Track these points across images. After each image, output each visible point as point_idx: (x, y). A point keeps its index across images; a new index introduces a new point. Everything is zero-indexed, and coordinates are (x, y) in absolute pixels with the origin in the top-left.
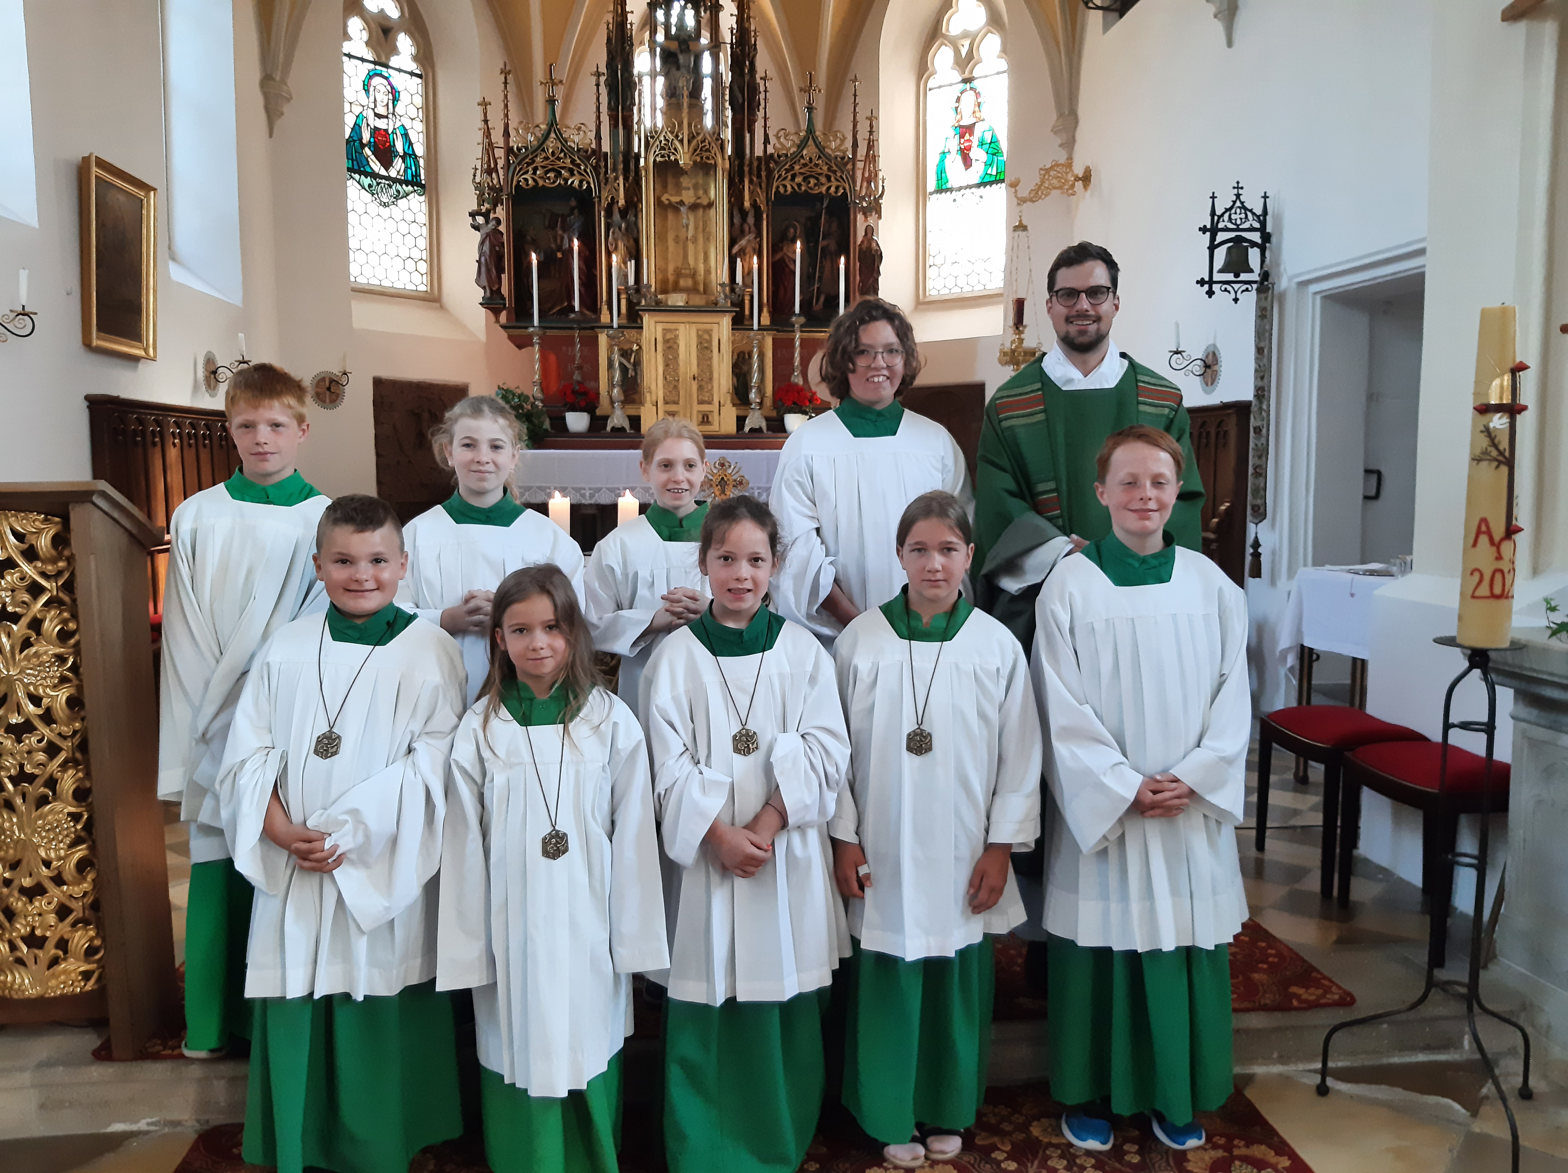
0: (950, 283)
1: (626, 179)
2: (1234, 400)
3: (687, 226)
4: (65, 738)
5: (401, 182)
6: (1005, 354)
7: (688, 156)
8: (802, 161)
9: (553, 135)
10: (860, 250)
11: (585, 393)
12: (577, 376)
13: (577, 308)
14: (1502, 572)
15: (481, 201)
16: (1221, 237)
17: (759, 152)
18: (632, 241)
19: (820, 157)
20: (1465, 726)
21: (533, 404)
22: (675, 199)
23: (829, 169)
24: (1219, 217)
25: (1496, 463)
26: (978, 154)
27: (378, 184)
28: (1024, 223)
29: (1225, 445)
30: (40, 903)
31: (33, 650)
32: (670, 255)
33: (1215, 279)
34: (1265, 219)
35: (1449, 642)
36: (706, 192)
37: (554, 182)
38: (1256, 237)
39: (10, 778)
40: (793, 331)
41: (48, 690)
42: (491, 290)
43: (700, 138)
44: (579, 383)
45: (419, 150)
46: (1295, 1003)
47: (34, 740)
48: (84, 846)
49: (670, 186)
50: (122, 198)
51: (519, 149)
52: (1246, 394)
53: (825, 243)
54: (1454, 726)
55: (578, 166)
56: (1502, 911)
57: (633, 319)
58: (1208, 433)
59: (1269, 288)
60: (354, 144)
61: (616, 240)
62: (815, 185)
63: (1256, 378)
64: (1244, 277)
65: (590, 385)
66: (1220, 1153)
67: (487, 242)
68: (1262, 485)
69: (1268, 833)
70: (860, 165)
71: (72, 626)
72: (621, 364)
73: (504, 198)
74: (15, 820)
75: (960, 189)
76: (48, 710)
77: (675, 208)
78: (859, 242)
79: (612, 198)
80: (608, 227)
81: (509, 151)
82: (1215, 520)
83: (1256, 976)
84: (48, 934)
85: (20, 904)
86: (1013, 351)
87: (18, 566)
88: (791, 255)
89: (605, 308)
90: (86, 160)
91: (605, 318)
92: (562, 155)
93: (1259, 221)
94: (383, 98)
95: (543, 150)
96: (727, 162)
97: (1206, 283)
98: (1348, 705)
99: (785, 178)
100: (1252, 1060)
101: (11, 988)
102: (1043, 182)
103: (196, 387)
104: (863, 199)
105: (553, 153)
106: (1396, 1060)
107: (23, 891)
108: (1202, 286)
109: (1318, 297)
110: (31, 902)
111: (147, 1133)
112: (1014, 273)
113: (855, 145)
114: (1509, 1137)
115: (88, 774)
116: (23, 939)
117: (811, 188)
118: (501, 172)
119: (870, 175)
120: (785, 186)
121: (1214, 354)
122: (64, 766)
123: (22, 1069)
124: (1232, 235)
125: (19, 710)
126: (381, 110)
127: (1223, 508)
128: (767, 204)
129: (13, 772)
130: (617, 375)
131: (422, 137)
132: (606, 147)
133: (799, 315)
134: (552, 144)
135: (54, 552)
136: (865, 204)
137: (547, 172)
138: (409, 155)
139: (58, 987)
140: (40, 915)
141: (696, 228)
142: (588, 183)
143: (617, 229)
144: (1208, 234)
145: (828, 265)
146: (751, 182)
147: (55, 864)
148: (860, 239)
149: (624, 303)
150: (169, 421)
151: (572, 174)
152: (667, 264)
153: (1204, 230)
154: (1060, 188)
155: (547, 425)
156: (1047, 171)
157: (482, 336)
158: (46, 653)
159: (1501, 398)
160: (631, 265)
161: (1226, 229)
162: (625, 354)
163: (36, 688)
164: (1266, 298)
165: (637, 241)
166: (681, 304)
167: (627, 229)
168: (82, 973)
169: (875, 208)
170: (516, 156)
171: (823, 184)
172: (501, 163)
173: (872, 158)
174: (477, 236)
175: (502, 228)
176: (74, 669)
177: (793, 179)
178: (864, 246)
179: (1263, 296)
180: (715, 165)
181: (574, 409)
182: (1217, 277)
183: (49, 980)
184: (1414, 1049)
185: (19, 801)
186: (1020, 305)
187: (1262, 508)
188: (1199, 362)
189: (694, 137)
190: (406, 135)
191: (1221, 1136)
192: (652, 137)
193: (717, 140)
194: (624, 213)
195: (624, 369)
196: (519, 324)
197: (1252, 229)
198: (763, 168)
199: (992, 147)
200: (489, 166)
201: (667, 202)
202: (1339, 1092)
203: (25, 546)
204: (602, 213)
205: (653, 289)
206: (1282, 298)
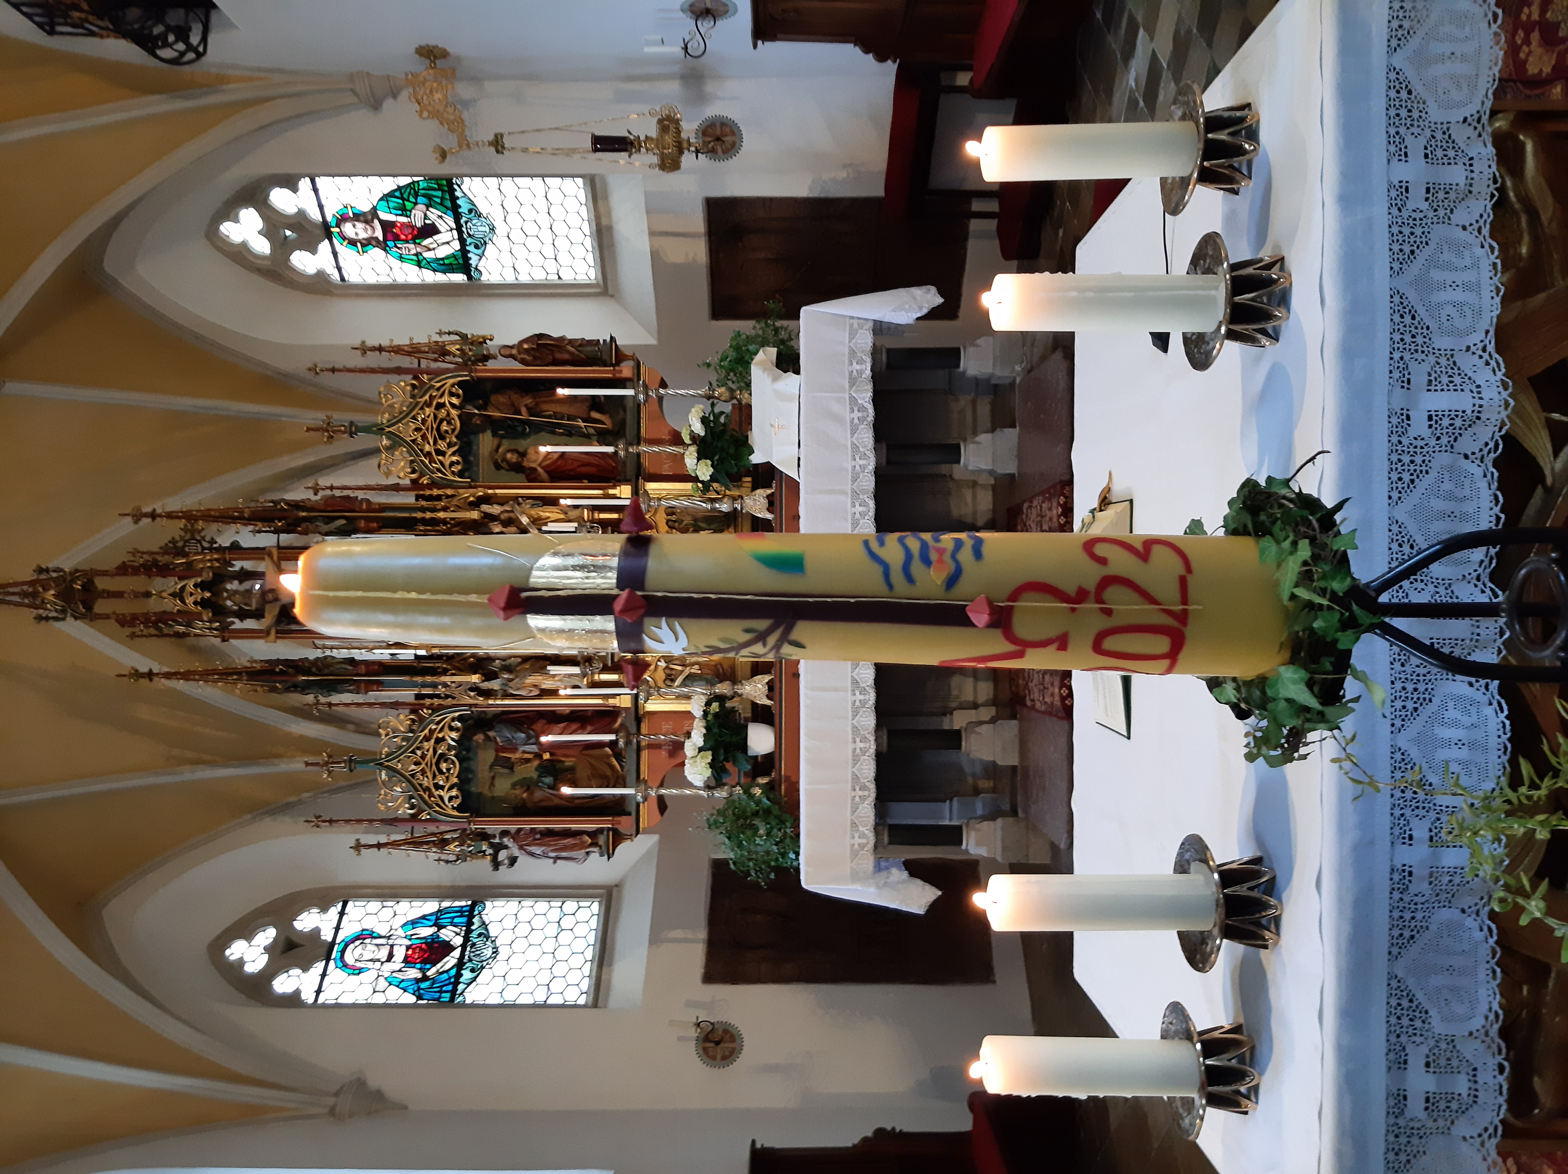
5: (469, 932)
6: (666, 166)
8: (420, 439)
9: (394, 764)
10: (532, 364)
15: (480, 855)
17: (409, 499)
19: (414, 418)
23: (429, 405)
26: (418, 216)
27: (470, 960)
28: (491, 138)
37: (453, 763)
42: (591, 845)
45: (431, 906)
51: (412, 807)
53: (524, 410)
55: (432, 732)
60: (422, 990)
61: (524, 687)
62: (449, 424)
67: (530, 849)
73: (473, 827)
75: (462, 240)
78: (520, 366)
79: (471, 689)
80: (506, 695)
81: (415, 819)
86: (662, 153)
91: (625, 704)
92: (418, 752)
94: (369, 951)
95: (413, 776)
99: (442, 464)
102: (438, 114)
105: (417, 764)
113: (397, 371)
117: (453, 430)
120: (452, 464)
126: (383, 953)
128: (475, 488)
131: (416, 904)
132: (407, 697)
134: (405, 766)
137: (441, 772)
138: (438, 922)
142: (453, 720)
143: (511, 684)
146: (445, 509)
148: (515, 365)
149: (605, 677)
151: (443, 739)
154: (445, 89)
156: (423, 109)
167: (510, 672)
170: (421, 811)
171: (448, 414)
172: (430, 829)
174: (523, 860)
175: (512, 829)
177: (443, 454)
178: (526, 359)
186: (601, 143)
190: (414, 923)
195: (690, 680)
196: (634, 814)
198: (428, 492)
199: (408, 197)
200: (435, 844)
204: (491, 702)
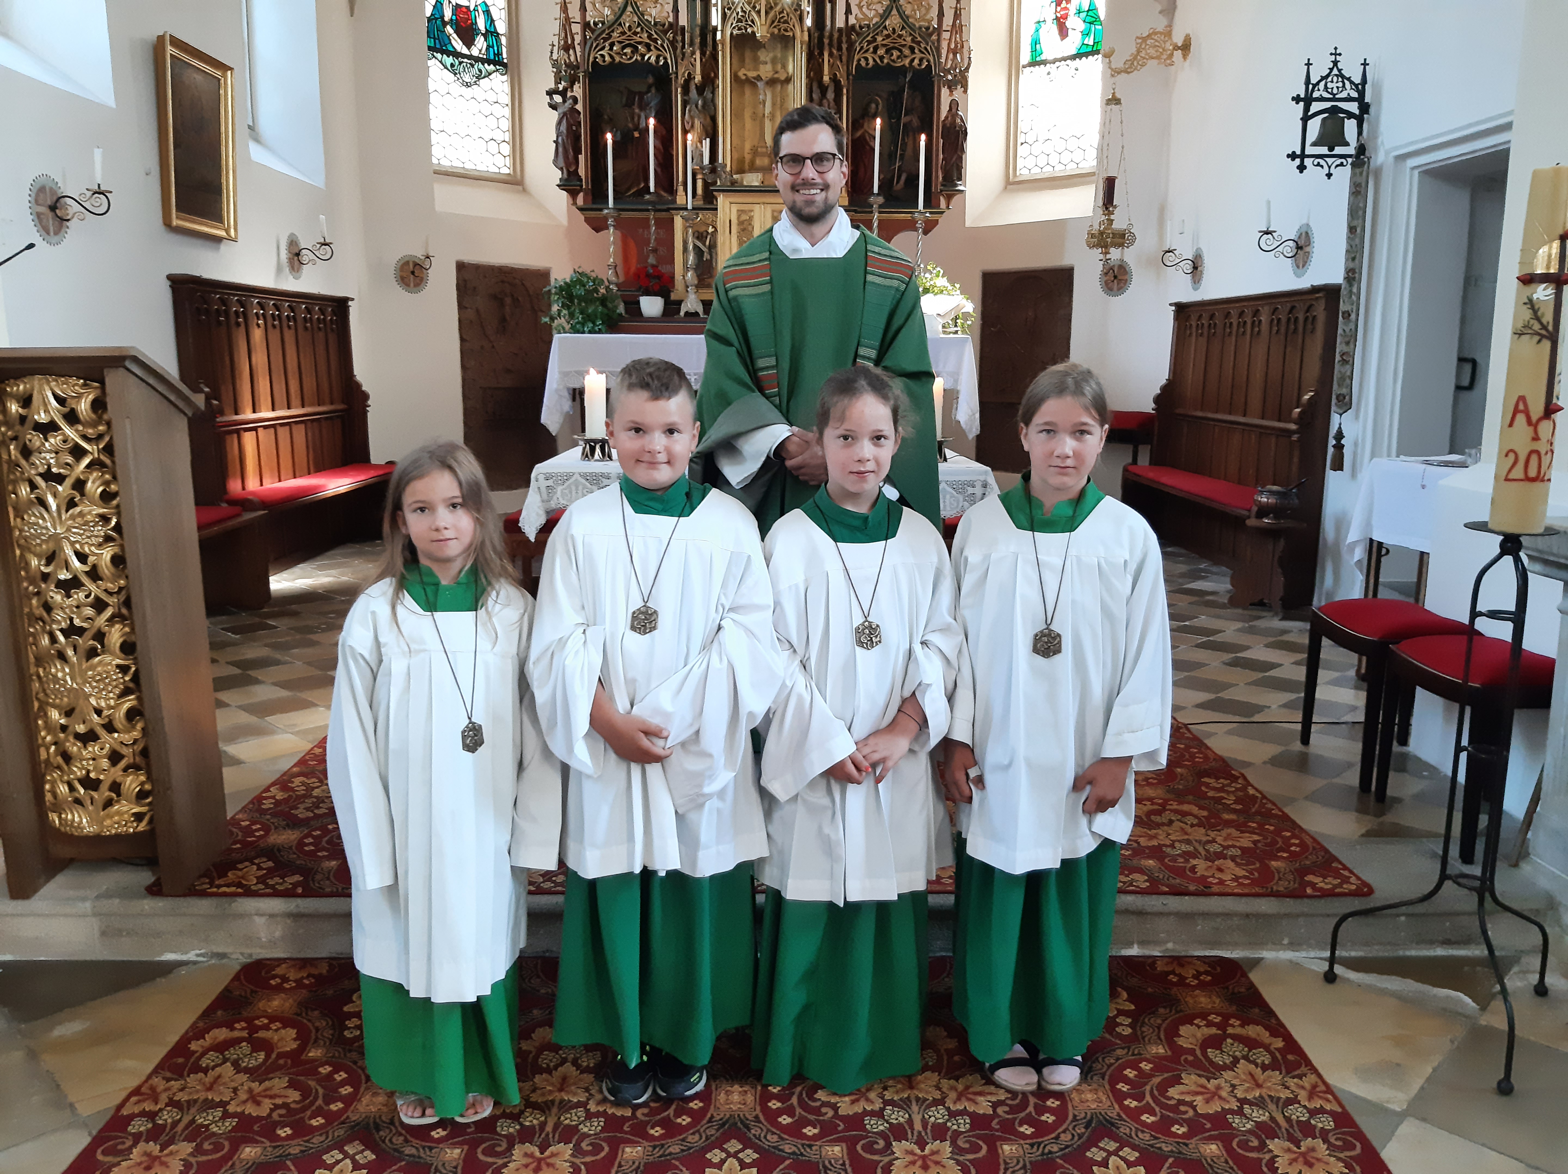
0: (1042, 161)
1: (703, 54)
2: (1323, 282)
3: (764, 102)
4: (111, 594)
5: (483, 61)
6: (1093, 236)
7: (765, 28)
8: (885, 32)
9: (629, 9)
10: (944, 126)
11: (659, 276)
12: (652, 260)
13: (652, 189)
14: (1538, 452)
15: (558, 80)
16: (1315, 107)
17: (840, 23)
18: (708, 119)
19: (903, 28)
20: (1494, 615)
21: (607, 288)
22: (752, 74)
23: (913, 41)
24: (1314, 86)
25: (1537, 338)
26: (1075, 23)
27: (460, 63)
28: (1118, 96)
29: (1313, 331)
30: (94, 748)
31: (78, 510)
32: (747, 133)
33: (1307, 153)
34: (1364, 87)
35: (1481, 527)
36: (784, 67)
37: (631, 58)
38: (1353, 107)
39: (61, 630)
40: (872, 212)
41: (93, 548)
42: (568, 171)
43: (778, 8)
44: (654, 267)
45: (501, 27)
46: (1309, 891)
47: (82, 595)
48: (132, 697)
49: (747, 61)
50: (199, 77)
51: (595, 24)
52: (1335, 276)
53: (908, 118)
54: (1481, 614)
55: (655, 41)
56: (1538, 809)
57: (709, 200)
58: (1296, 319)
59: (1364, 163)
60: (436, 21)
61: (692, 118)
62: (898, 57)
63: (1347, 260)
64: (1338, 150)
65: (664, 269)
66: (1214, 1031)
67: (565, 121)
68: (1349, 373)
69: (1314, 728)
70: (946, 35)
71: (113, 487)
72: (695, 246)
73: (581, 75)
74: (67, 670)
75: (1054, 61)
76: (94, 567)
77: (752, 83)
78: (943, 118)
79: (689, 74)
80: (685, 103)
81: (586, 26)
82: (1298, 410)
83: (1274, 864)
84: (102, 777)
85: (75, 748)
86: (1101, 233)
87: (61, 429)
88: (871, 132)
89: (681, 188)
90: (161, 39)
91: (680, 200)
92: (639, 30)
93: (1358, 91)
95: (620, 24)
96: (806, 34)
97: (1298, 156)
98: (1411, 600)
99: (867, 51)
100: (1261, 944)
101: (72, 826)
102: (1139, 52)
103: (279, 269)
104: (948, 71)
105: (630, 28)
106: (1413, 953)
107: (78, 736)
108: (1293, 160)
109: (1416, 172)
110: (85, 747)
111: (195, 963)
112: (1105, 148)
113: (941, 14)
114: (1505, 1027)
115: (133, 629)
116: (81, 781)
117: (893, 61)
118: (578, 48)
119: (956, 46)
120: (866, 59)
121: (1307, 233)
122: (111, 620)
123: (84, 899)
124: (1328, 105)
125: (67, 566)
127: (1307, 397)
128: (848, 78)
129: (64, 625)
130: (691, 258)
131: (504, 14)
132: (683, 21)
133: (878, 194)
134: (629, 19)
135: (93, 416)
136: (950, 77)
137: (623, 48)
138: (491, 33)
139: (112, 826)
140: (94, 759)
141: (774, 104)
142: (665, 58)
143: (694, 107)
144: (1302, 104)
145: (910, 143)
146: (831, 55)
147: (106, 713)
148: (944, 114)
149: (700, 183)
150: (252, 303)
151: (649, 50)
152: (743, 141)
153: (1297, 99)
154: (1158, 58)
155: (621, 309)
156: (1144, 39)
157: (563, 219)
158: (90, 513)
159: (1548, 267)
160: (707, 143)
161: (1321, 99)
162: (700, 236)
163: (82, 545)
164: (1361, 173)
165: (714, 119)
166: (757, 184)
167: (703, 106)
168: (134, 814)
169: (961, 81)
170: (593, 31)
171: (906, 57)
172: (578, 39)
173: (958, 28)
174: (555, 115)
175: (579, 107)
176: (118, 528)
177: (875, 52)
178: (948, 122)
179: (1358, 171)
180: (794, 37)
181: (648, 293)
182: (1309, 150)
183: (104, 820)
184: (1432, 943)
185: (70, 652)
186: (1110, 184)
187: (1347, 398)
188: (1291, 243)
189: (771, 8)
190: (487, 12)
191: (1217, 1014)
192: (729, 9)
193: (796, 10)
194: (700, 90)
195: (699, 252)
196: (594, 206)
197: (1349, 99)
198: (844, 39)
199: (1091, 16)
200: (566, 42)
201: (744, 78)
202: (1348, 980)
203: (66, 410)
204: (679, 90)
205: (728, 169)
206: (1378, 173)
